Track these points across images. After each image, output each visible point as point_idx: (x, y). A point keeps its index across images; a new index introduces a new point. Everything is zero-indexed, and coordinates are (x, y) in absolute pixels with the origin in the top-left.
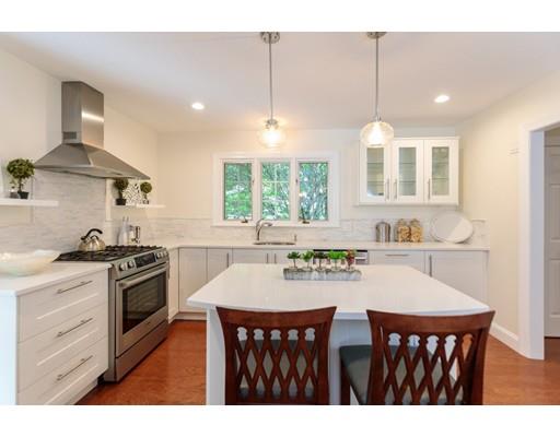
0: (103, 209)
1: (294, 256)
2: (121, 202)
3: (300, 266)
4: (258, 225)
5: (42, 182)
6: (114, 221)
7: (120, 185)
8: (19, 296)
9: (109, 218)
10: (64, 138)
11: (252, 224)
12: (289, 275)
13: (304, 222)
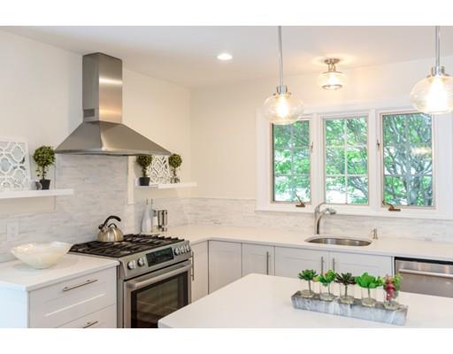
0: (125, 190)
1: (308, 276)
2: (144, 181)
3: (316, 291)
4: (317, 212)
5: (64, 167)
6: (137, 204)
7: (143, 161)
8: (30, 291)
9: (131, 201)
10: (85, 116)
11: (309, 209)
12: (299, 302)
13: (392, 209)
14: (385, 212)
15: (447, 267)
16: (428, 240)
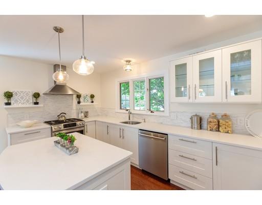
0: (72, 105)
7: (79, 96)
9: (74, 109)
13: (152, 112)
14: (149, 113)
15: (152, 133)
16: (162, 123)
